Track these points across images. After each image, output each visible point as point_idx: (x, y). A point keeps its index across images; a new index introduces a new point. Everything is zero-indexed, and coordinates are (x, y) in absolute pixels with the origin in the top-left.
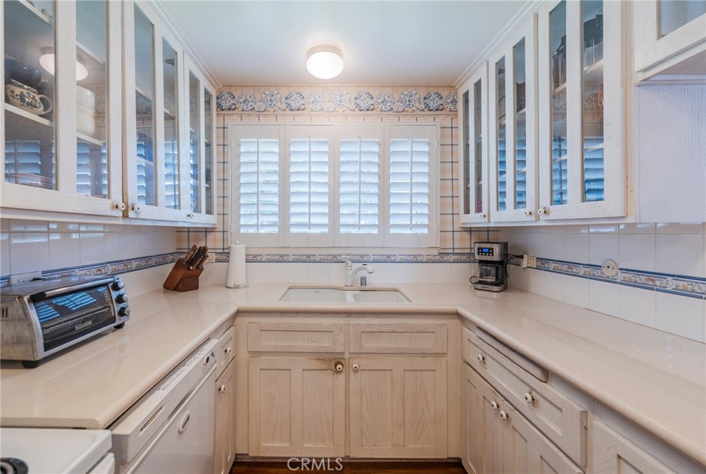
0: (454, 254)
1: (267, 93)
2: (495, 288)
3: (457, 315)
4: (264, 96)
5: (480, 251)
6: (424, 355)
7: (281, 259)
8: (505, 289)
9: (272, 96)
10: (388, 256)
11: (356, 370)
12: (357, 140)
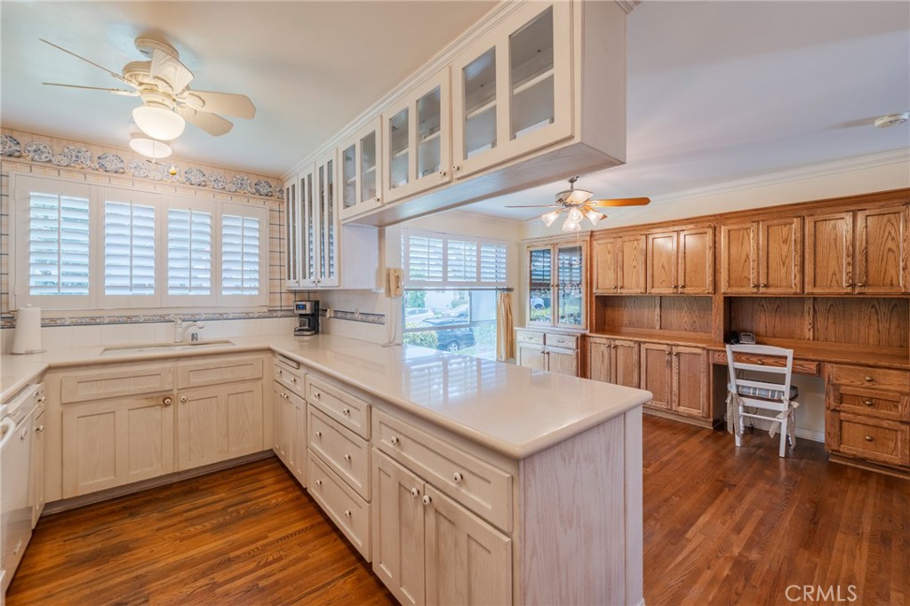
0: (281, 310)
1: (71, 148)
2: (308, 333)
3: (270, 350)
4: (66, 150)
5: (298, 307)
6: (243, 381)
7: (93, 322)
8: (317, 332)
9: (79, 152)
10: (221, 314)
11: (184, 401)
12: (188, 211)
